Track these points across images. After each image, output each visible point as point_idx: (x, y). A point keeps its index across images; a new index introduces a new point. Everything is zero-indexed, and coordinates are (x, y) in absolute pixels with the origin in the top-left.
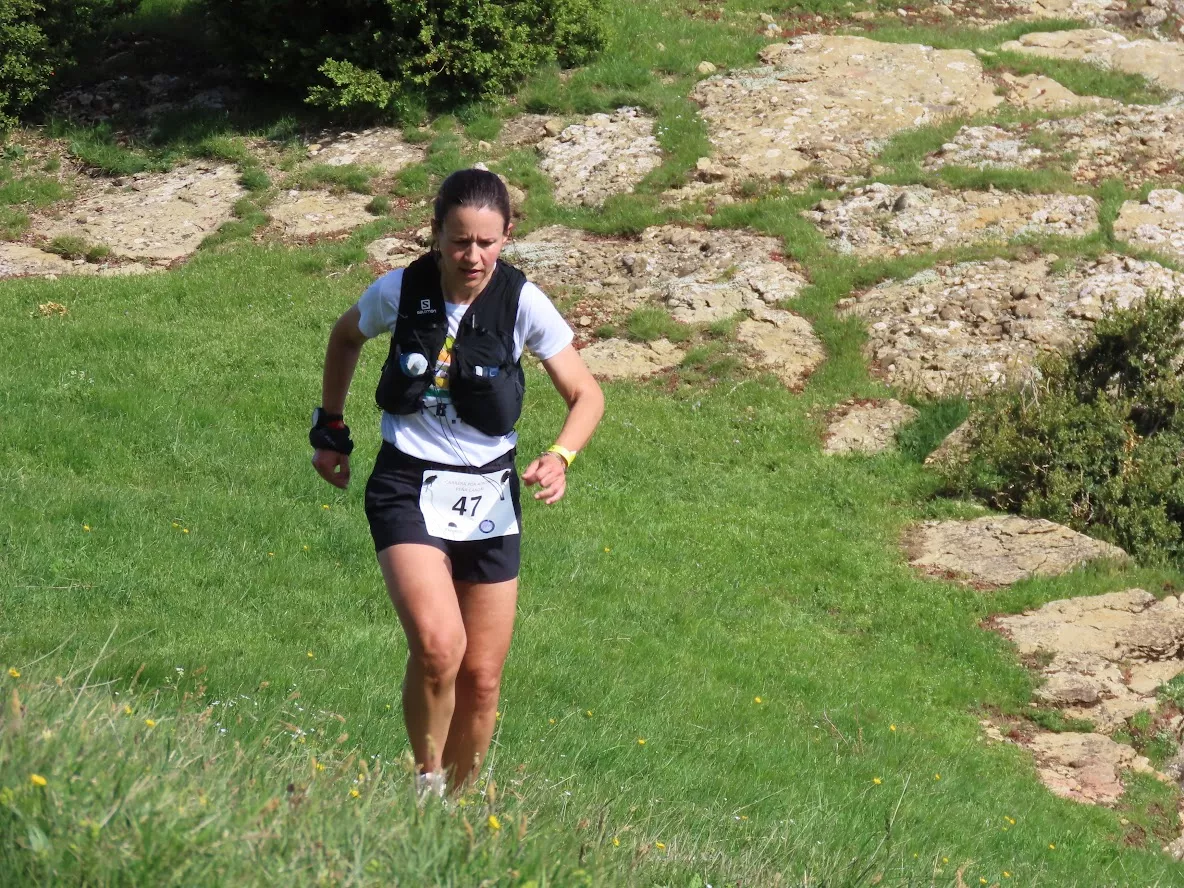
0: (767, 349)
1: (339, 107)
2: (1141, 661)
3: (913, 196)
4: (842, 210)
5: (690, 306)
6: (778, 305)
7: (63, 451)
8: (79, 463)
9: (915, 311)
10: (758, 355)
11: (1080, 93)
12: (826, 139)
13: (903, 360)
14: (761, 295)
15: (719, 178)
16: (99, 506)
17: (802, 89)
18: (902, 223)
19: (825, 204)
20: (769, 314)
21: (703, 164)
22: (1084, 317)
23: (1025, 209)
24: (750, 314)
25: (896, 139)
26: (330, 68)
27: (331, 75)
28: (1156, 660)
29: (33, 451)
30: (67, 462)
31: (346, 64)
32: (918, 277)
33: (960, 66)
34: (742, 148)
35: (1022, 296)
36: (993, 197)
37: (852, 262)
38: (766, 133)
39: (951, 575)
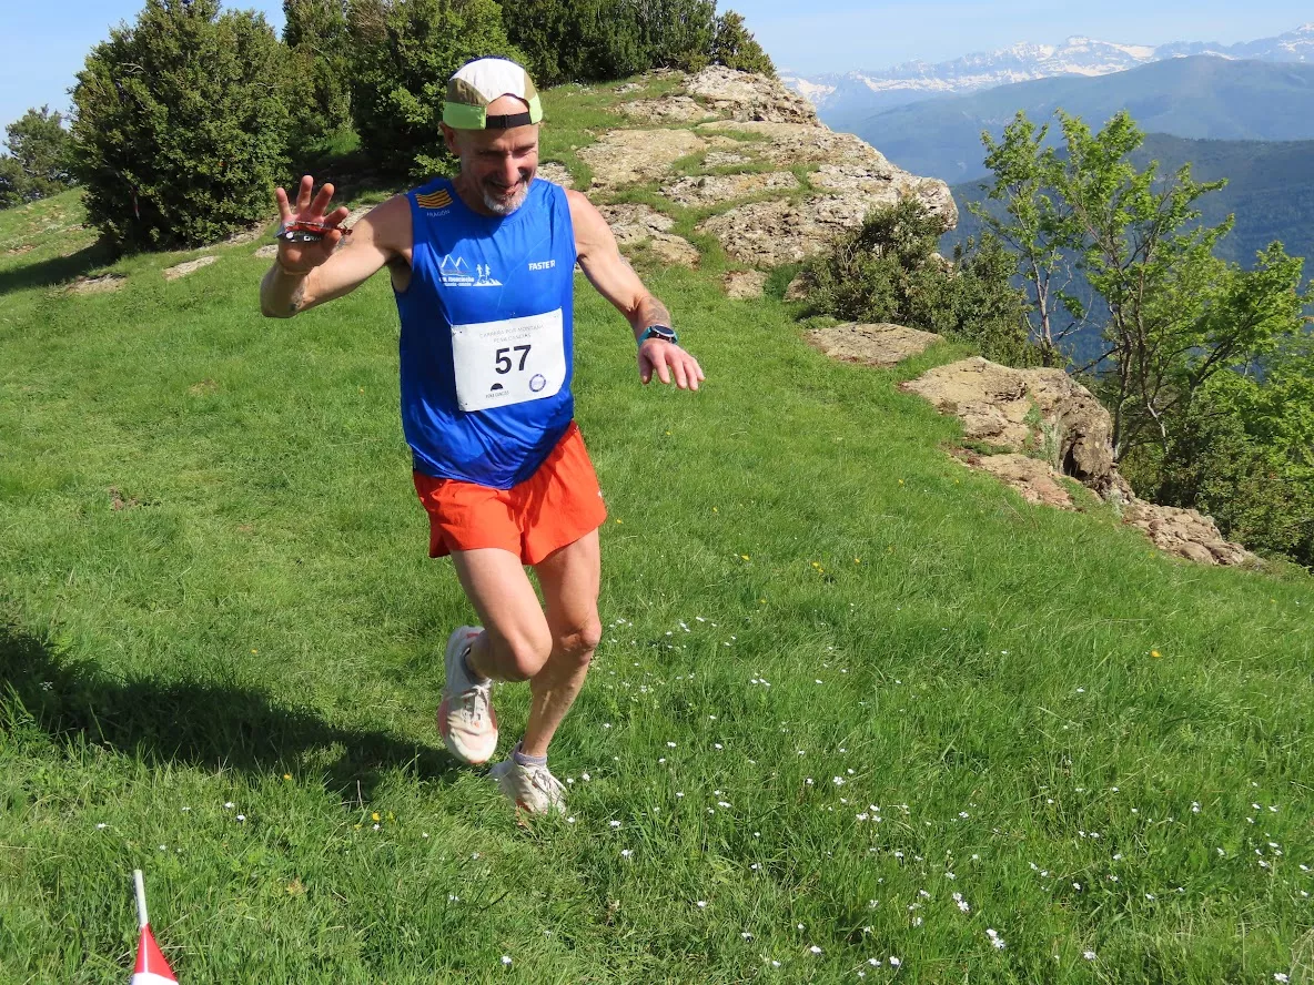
0: (670, 253)
1: (424, 175)
2: (1004, 402)
3: (708, 180)
4: (674, 190)
5: (622, 237)
6: (666, 232)
7: (334, 338)
8: (345, 345)
9: (736, 228)
10: (666, 256)
11: (739, 140)
12: (645, 165)
13: (742, 250)
14: (656, 228)
15: (604, 185)
16: (365, 372)
17: (624, 148)
18: (706, 191)
19: (664, 188)
20: (663, 236)
21: (594, 180)
22: (826, 222)
23: (761, 180)
24: (654, 237)
25: (674, 163)
26: (419, 159)
27: (420, 161)
28: (1012, 400)
29: (315, 339)
30: (337, 344)
31: (425, 157)
32: (729, 213)
33: (685, 135)
34: (608, 173)
35: (787, 216)
36: (743, 177)
37: (691, 211)
38: (616, 166)
39: (855, 359)
